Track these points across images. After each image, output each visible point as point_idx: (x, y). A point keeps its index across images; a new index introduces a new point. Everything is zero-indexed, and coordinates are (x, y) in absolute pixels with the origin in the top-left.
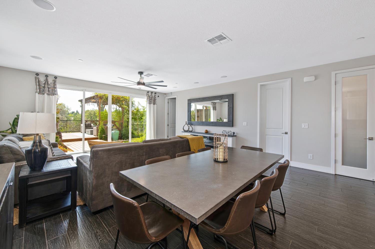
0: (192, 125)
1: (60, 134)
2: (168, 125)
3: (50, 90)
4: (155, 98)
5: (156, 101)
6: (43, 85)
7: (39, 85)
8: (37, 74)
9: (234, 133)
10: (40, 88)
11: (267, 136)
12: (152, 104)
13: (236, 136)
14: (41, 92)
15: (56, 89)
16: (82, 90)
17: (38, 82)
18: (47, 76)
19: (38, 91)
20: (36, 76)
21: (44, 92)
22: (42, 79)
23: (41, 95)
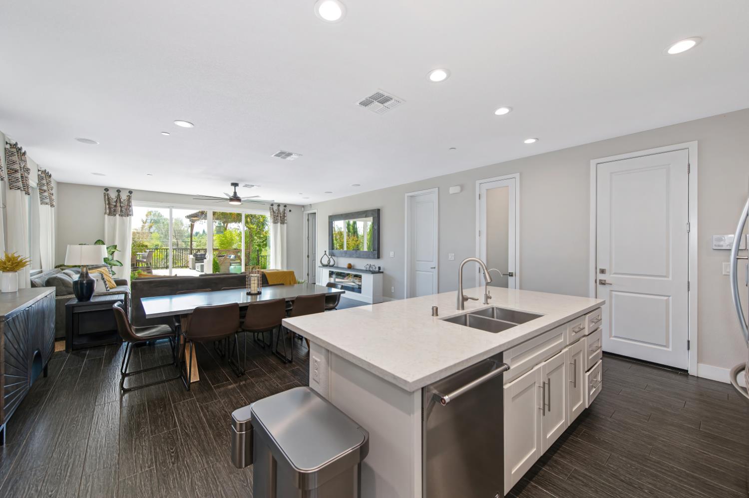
0: (334, 256)
1: (150, 269)
2: (308, 256)
3: (123, 209)
4: (284, 213)
5: (286, 218)
6: (115, 204)
7: (109, 204)
8: (107, 190)
9: (379, 268)
10: (110, 208)
11: (418, 272)
12: (279, 224)
13: (382, 272)
14: (112, 213)
15: (131, 208)
16: (169, 207)
17: (108, 200)
18: (119, 191)
19: (108, 211)
20: (105, 192)
21: (115, 213)
22: (113, 195)
23: (112, 217)
